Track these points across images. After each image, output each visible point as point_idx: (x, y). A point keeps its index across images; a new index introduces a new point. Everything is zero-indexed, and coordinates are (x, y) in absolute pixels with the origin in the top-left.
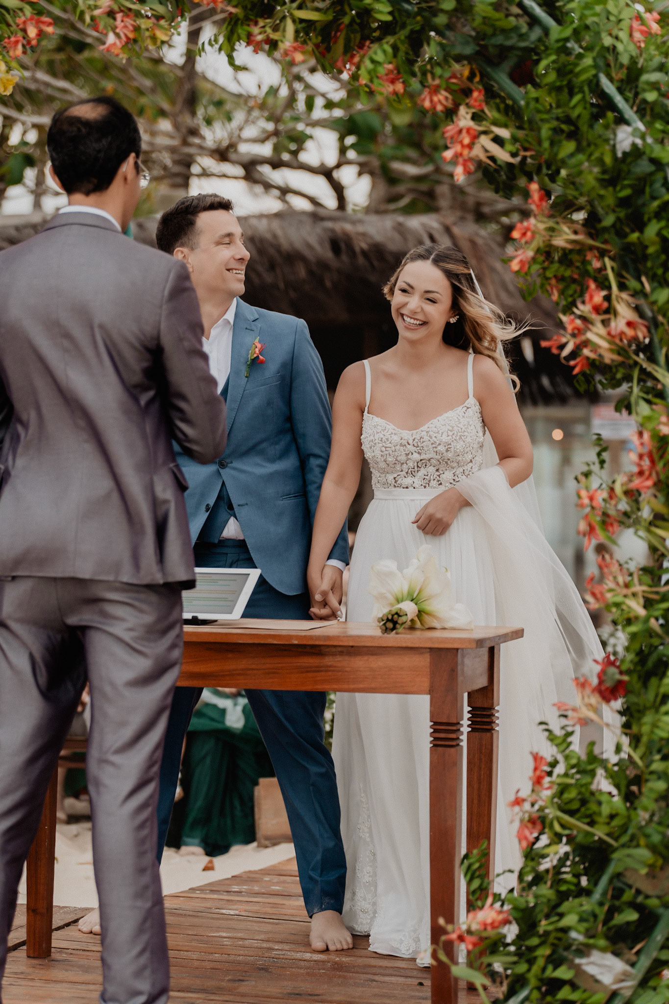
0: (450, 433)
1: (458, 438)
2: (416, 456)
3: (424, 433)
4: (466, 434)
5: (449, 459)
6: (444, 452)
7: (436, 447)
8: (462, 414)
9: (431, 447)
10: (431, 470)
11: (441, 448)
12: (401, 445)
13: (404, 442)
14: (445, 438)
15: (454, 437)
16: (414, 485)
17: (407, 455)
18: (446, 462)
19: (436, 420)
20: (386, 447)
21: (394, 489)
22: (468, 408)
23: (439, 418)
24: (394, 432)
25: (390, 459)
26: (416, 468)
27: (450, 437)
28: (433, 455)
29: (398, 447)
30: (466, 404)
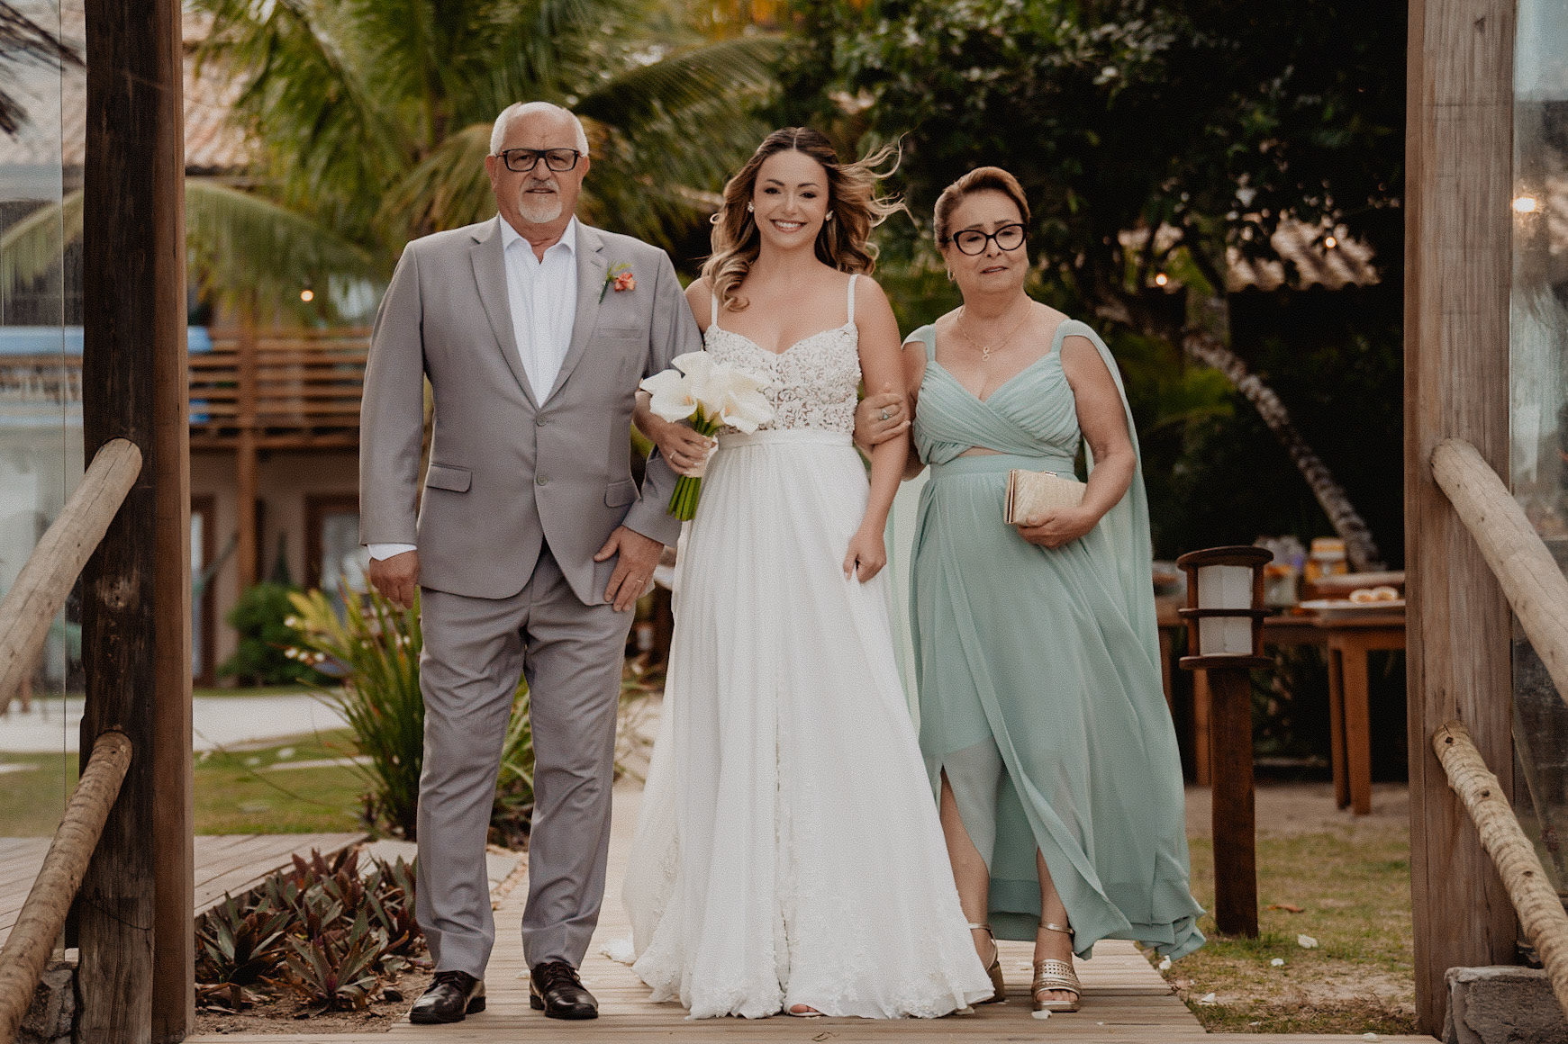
0: (823, 356)
1: (832, 363)
4: (842, 360)
8: (838, 337)
14: (816, 362)
15: (827, 360)
22: (845, 333)
27: (823, 360)
30: (843, 329)
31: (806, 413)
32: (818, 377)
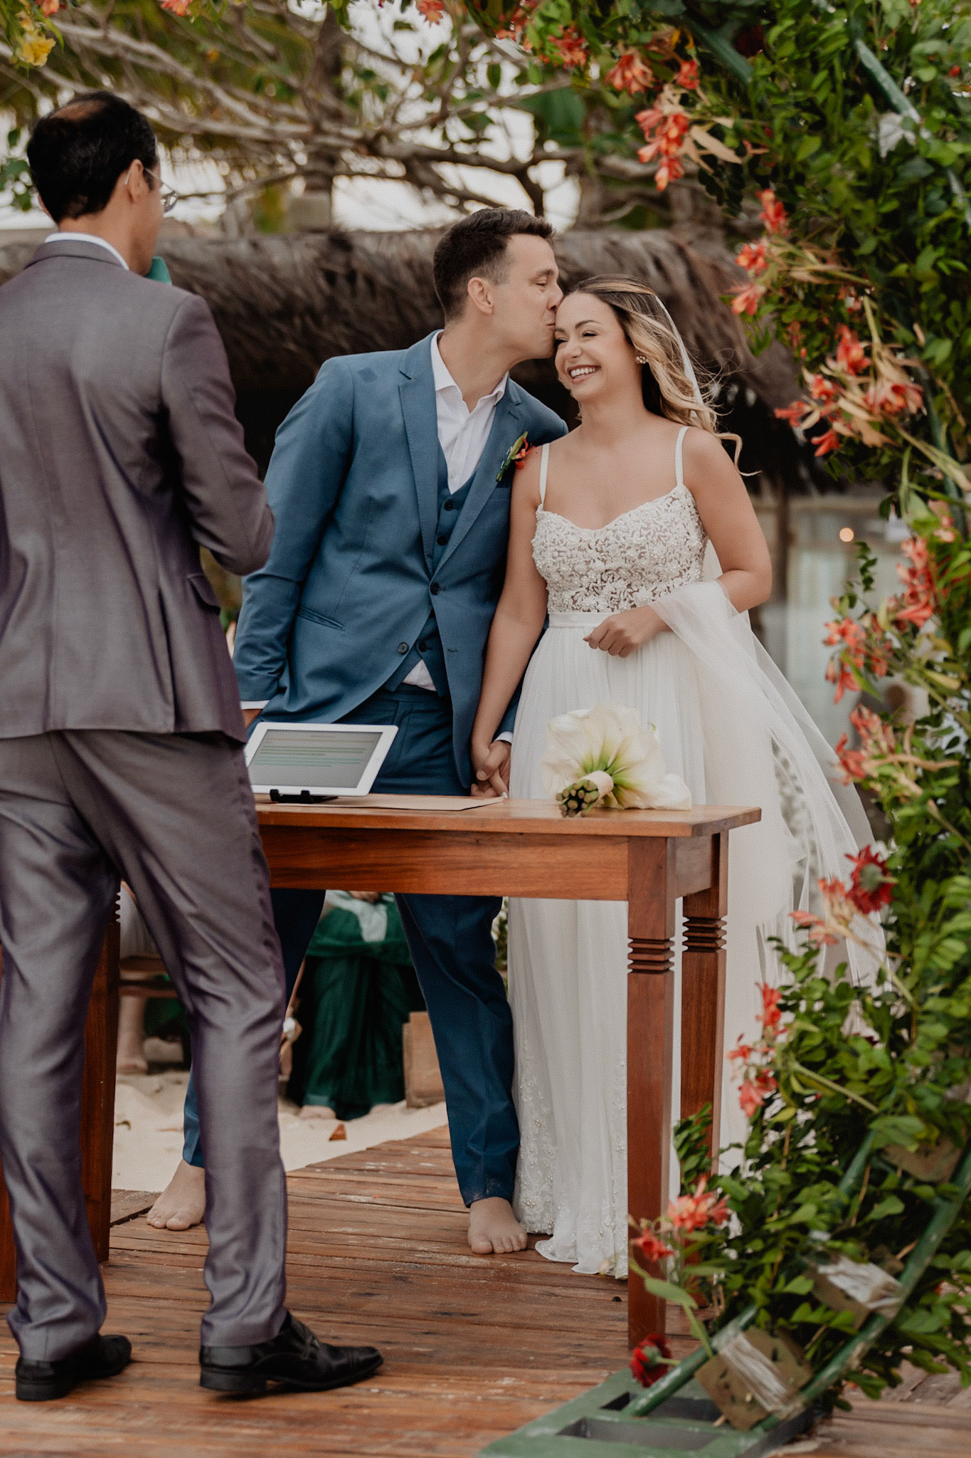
0: (644, 533)
1: (655, 539)
2: (600, 566)
3: (611, 532)
4: (668, 534)
5: (643, 569)
6: (636, 558)
7: (625, 552)
8: (664, 507)
9: (618, 551)
10: (621, 585)
11: (632, 553)
12: (580, 549)
13: (584, 545)
14: (636, 539)
15: (649, 537)
16: (598, 607)
17: (588, 563)
18: (641, 574)
19: (626, 515)
20: (559, 552)
21: (571, 612)
22: (674, 499)
23: (631, 512)
24: (571, 531)
25: (564, 568)
26: (599, 582)
27: (644, 538)
28: (621, 563)
29: (575, 552)
30: (671, 494)
31: (631, 593)
32: (640, 557)
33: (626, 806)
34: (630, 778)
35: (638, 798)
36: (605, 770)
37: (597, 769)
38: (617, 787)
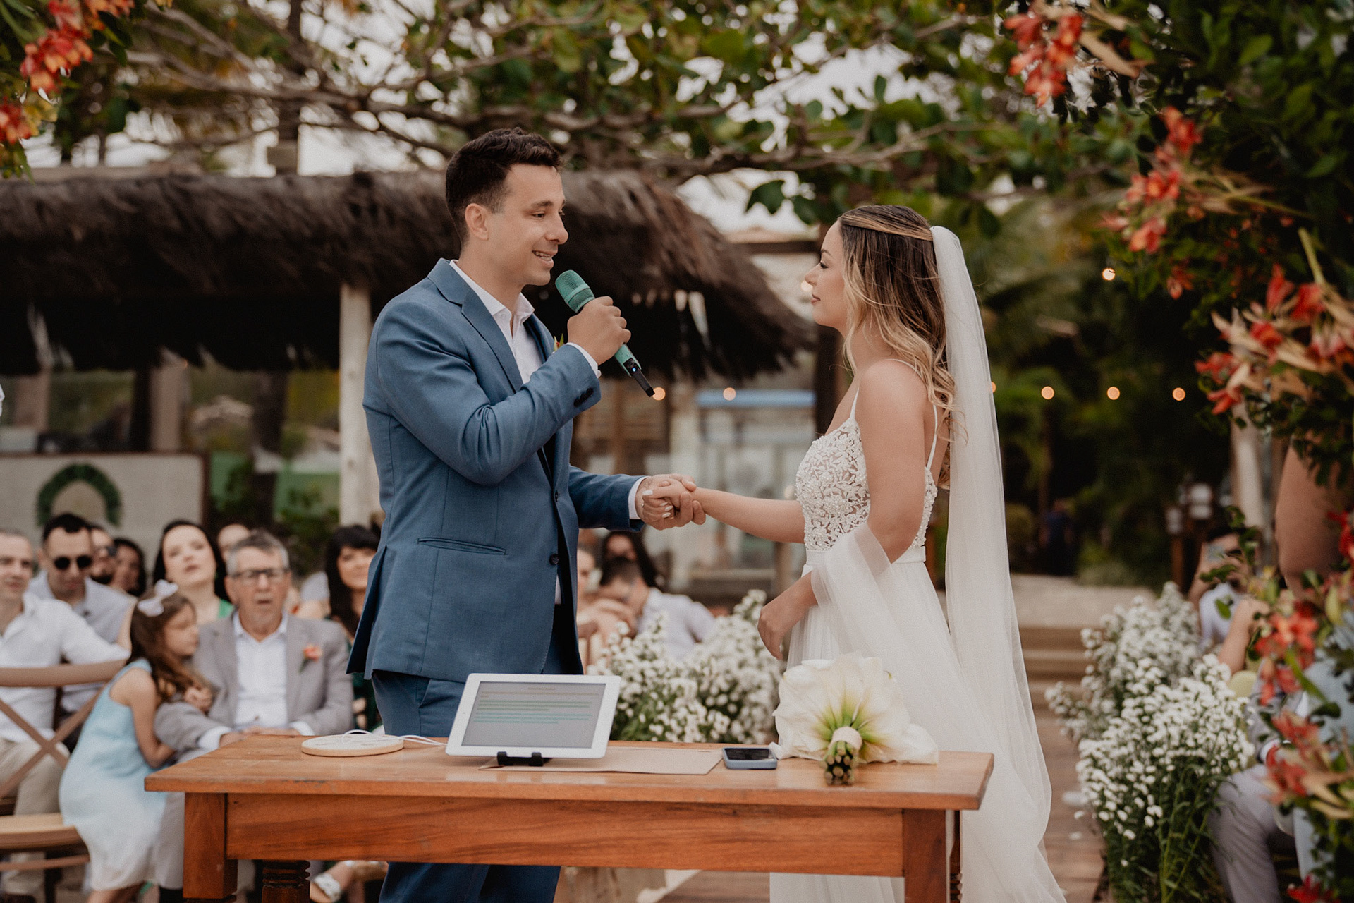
30: (841, 428)
33: (869, 761)
34: (880, 731)
35: (881, 752)
36: (851, 725)
37: (843, 725)
38: (866, 741)
